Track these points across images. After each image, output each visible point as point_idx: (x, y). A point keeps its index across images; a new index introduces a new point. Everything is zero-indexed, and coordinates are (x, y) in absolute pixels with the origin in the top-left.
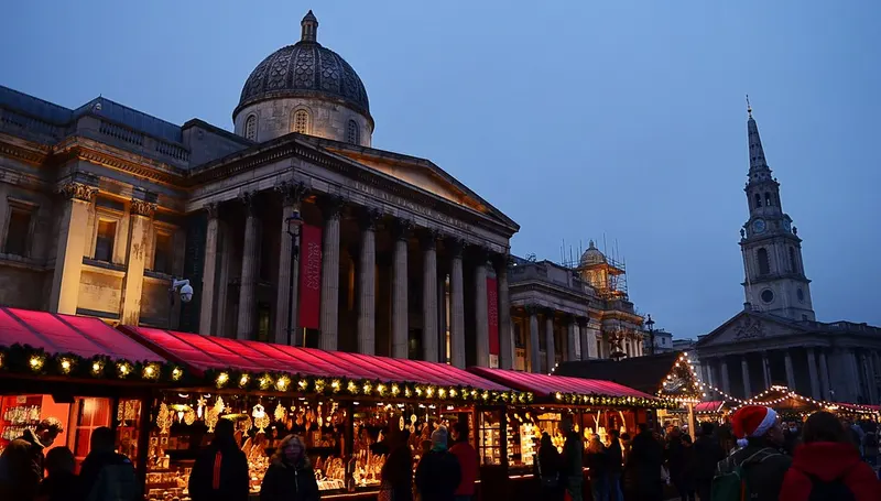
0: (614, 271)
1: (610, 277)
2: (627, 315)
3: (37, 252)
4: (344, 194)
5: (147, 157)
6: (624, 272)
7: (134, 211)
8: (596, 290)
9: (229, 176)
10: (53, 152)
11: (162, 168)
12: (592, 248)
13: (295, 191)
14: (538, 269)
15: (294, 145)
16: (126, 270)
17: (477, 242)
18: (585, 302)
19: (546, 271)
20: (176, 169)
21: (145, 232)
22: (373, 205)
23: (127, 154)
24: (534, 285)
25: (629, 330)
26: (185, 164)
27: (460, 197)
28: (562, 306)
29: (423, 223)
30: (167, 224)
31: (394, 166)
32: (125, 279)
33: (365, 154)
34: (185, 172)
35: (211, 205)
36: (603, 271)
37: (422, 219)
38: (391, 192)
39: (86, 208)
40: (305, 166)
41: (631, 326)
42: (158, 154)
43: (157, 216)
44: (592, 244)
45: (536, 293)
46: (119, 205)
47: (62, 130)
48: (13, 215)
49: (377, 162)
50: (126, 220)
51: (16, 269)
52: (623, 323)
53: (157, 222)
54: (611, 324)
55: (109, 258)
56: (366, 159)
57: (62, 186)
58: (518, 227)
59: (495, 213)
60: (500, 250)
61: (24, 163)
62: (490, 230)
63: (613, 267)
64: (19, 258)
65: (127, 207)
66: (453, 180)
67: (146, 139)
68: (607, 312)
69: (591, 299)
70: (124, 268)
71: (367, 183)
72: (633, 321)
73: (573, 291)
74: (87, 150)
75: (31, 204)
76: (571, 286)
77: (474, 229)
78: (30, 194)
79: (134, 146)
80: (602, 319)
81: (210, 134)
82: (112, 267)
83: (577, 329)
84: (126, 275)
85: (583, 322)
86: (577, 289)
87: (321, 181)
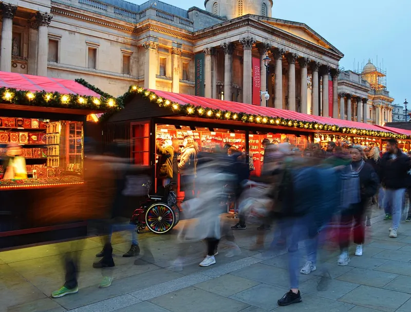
0: (380, 75)
1: (377, 78)
2: (385, 97)
3: (134, 72)
4: (269, 42)
5: (177, 27)
6: (385, 76)
7: (173, 53)
8: (371, 85)
9: (215, 35)
10: (136, 27)
11: (183, 32)
12: (369, 63)
13: (248, 42)
14: (345, 74)
15: (248, 20)
16: (172, 80)
17: (325, 63)
18: (366, 91)
19: (349, 76)
20: (189, 32)
21: (178, 62)
22: (280, 47)
23: (169, 26)
24: (343, 82)
25: (386, 105)
26: (191, 29)
27: (318, 41)
28: (356, 93)
29: (302, 55)
30: (186, 58)
31: (290, 27)
32: (172, 84)
33: (278, 22)
34: (193, 33)
35: (207, 49)
36: (375, 75)
37: (302, 52)
38: (287, 40)
39: (154, 52)
40: (253, 30)
41: (387, 103)
42: (180, 25)
43: (182, 54)
44: (369, 61)
45: (344, 87)
46: (167, 50)
47: (138, 16)
48: (124, 56)
49: (282, 25)
50: (170, 57)
51: (128, 81)
52: (383, 101)
53: (182, 57)
54: (377, 102)
55: (165, 74)
56: (278, 25)
57: (142, 42)
58: (343, 55)
59: (333, 49)
60: (334, 67)
61: (125, 32)
62: (330, 57)
63: (380, 73)
64: (128, 76)
65: (170, 51)
66: (316, 33)
67: (175, 18)
68: (376, 96)
69: (369, 89)
70: (172, 79)
71: (278, 36)
72: (388, 100)
73: (362, 85)
74: (153, 25)
75: (130, 51)
76: (361, 83)
77: (324, 57)
78: (129, 47)
79: (170, 22)
80: (373, 100)
81: (201, 14)
82: (167, 79)
83: (362, 104)
84: (173, 82)
85: (365, 101)
86: (363, 84)
87: (260, 36)
